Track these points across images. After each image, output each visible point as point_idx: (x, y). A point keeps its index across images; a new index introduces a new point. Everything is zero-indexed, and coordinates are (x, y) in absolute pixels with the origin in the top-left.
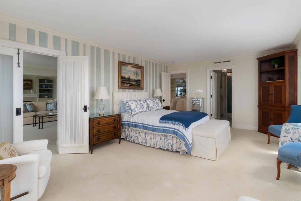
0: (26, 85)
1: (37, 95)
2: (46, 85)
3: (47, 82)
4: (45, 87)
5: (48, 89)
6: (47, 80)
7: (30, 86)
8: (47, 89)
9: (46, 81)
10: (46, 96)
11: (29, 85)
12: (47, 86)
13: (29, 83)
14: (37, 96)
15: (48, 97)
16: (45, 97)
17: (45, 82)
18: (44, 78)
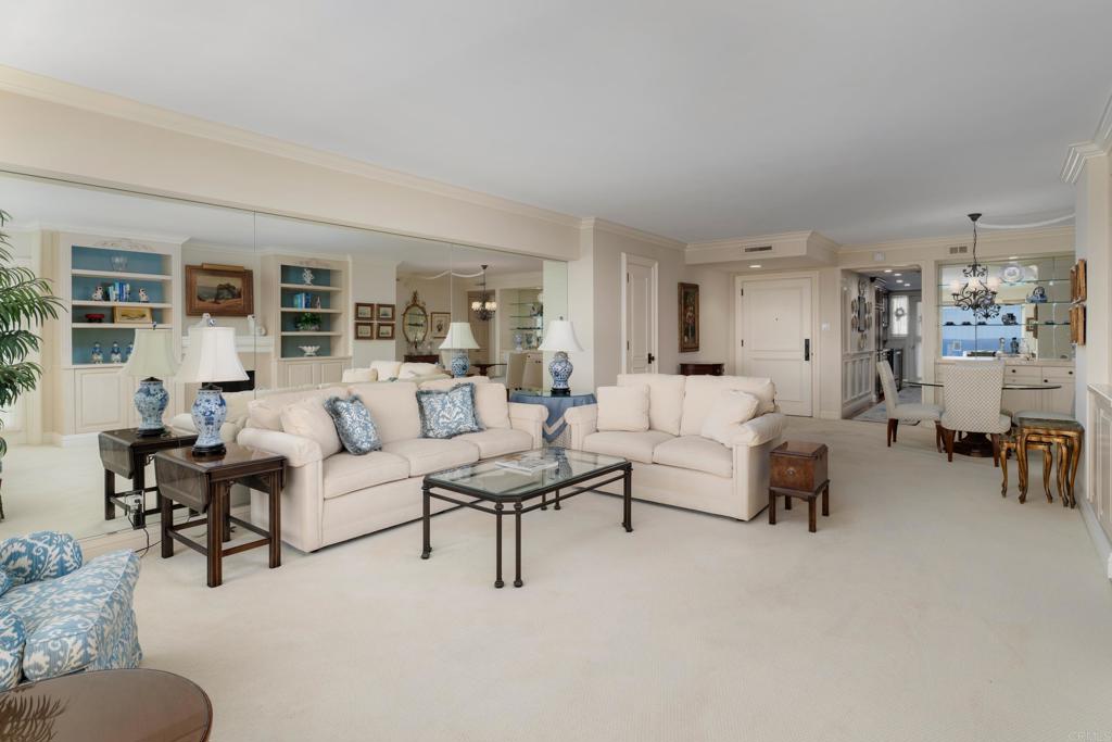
0: (225, 292)
1: (271, 343)
2: (307, 292)
3: (314, 282)
4: (306, 307)
5: (318, 314)
6: (314, 271)
7: (240, 301)
8: (313, 314)
9: (308, 277)
10: (309, 350)
11: (239, 296)
12: (312, 298)
13: (237, 283)
14: (272, 349)
15: (318, 353)
16: (302, 353)
17: (303, 282)
18: (301, 263)
